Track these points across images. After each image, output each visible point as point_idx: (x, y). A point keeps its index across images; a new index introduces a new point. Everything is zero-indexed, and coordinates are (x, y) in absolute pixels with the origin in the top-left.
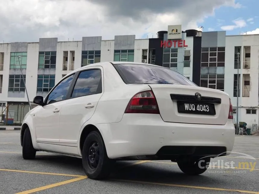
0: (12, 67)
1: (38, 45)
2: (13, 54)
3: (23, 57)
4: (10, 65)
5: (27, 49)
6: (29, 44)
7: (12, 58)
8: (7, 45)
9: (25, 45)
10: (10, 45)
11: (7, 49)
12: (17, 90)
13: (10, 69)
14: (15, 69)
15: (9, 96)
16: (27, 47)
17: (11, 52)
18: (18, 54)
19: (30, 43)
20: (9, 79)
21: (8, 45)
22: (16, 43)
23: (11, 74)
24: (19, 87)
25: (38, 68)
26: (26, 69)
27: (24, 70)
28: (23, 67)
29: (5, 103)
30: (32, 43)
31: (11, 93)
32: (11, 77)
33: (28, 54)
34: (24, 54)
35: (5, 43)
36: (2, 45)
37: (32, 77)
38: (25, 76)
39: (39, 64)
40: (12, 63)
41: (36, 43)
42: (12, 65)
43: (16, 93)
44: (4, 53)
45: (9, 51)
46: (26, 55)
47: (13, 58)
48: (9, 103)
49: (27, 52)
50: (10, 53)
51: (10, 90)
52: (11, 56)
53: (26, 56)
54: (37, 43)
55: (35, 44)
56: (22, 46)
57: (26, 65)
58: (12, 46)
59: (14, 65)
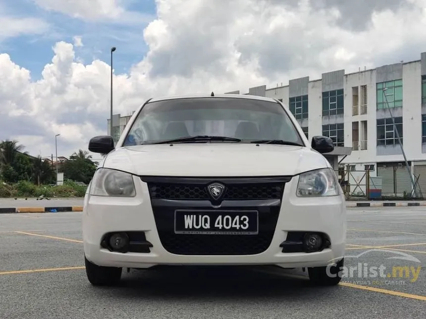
0: (380, 106)
1: (419, 65)
2: (380, 86)
3: (396, 89)
4: (377, 104)
5: (401, 75)
6: (404, 66)
8: (369, 72)
9: (398, 67)
10: (374, 73)
11: (371, 78)
12: (390, 142)
13: (377, 110)
14: (384, 110)
15: (379, 153)
16: (400, 71)
17: (377, 84)
18: (390, 85)
19: (405, 64)
20: (378, 127)
21: (371, 73)
22: (384, 67)
23: (379, 118)
24: (394, 138)
25: (421, 103)
26: (402, 107)
27: (399, 109)
28: (398, 104)
29: (373, 166)
30: (410, 63)
31: (382, 148)
32: (380, 122)
33: (404, 83)
34: (397, 83)
35: (367, 69)
36: (363, 73)
37: (412, 119)
38: (399, 120)
39: (422, 96)
40: (380, 101)
41: (415, 62)
42: (380, 103)
43: (390, 148)
44: (366, 86)
45: (374, 82)
46: (400, 84)
47: (380, 92)
48: (380, 164)
49: (402, 79)
50: (375, 84)
51: (380, 143)
52: (377, 90)
53: (402, 86)
54: (418, 61)
55: (414, 63)
56: (393, 71)
57: (402, 100)
58: (378, 73)
59: (383, 103)
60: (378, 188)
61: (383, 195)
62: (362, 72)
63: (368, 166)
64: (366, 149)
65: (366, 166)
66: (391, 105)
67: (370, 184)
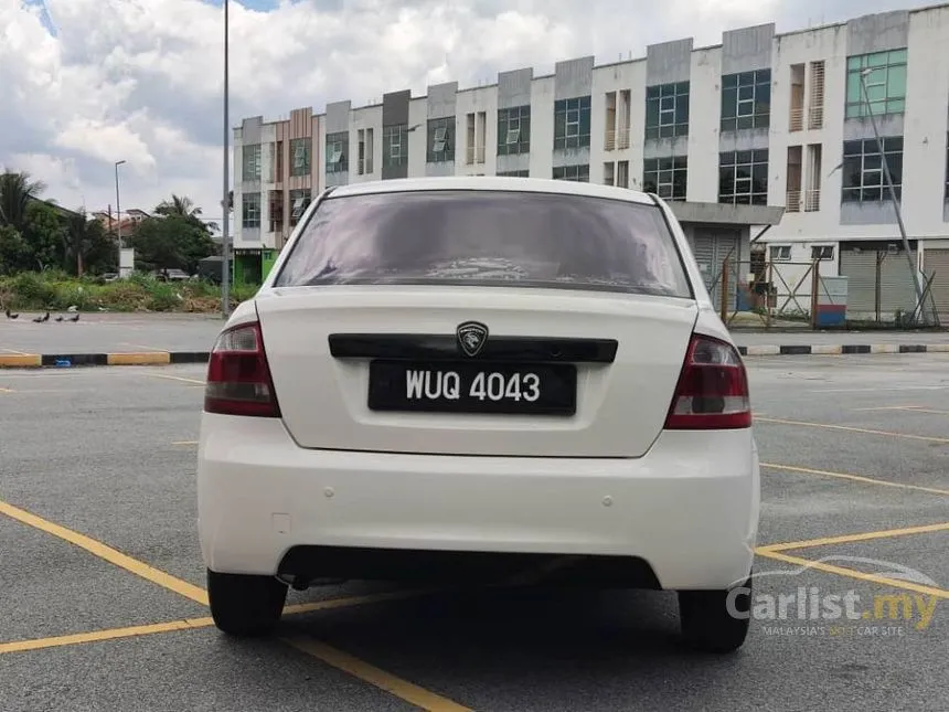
0: (854, 111)
1: (946, 16)
2: (855, 64)
3: (892, 70)
4: (847, 105)
5: (906, 39)
6: (912, 15)
7: (852, 76)
8: (832, 31)
9: (900, 21)
10: (843, 31)
11: (835, 44)
12: (872, 196)
13: (846, 119)
14: (862, 120)
15: (844, 221)
16: (904, 28)
17: (848, 58)
18: (876, 61)
19: (916, 12)
20: (845, 160)
21: (837, 31)
22: (865, 18)
23: (850, 138)
24: (881, 186)
26: (903, 114)
27: (897, 118)
28: (893, 107)
29: (832, 248)
30: (927, 9)
31: (853, 207)
32: (850, 148)
33: (912, 56)
34: (895, 58)
35: (825, 24)
36: (818, 33)
37: (925, 142)
38: (896, 144)
40: (854, 98)
41: (939, 7)
42: (853, 104)
43: (870, 208)
44: (823, 62)
45: (843, 53)
46: (902, 60)
47: (855, 77)
48: (846, 245)
49: (906, 48)
50: (845, 59)
51: (849, 196)
52: (848, 72)
53: (905, 64)
54: (946, 5)
55: (937, 11)
56: (886, 29)
57: (903, 99)
58: (851, 32)
59: (861, 103)
60: (836, 302)
61: (849, 316)
62: (815, 30)
63: (820, 248)
64: (817, 210)
65: (814, 247)
66: (878, 109)
67: (820, 293)
